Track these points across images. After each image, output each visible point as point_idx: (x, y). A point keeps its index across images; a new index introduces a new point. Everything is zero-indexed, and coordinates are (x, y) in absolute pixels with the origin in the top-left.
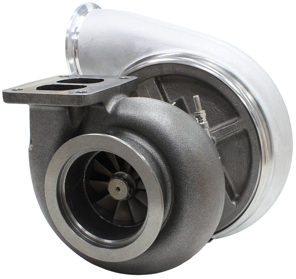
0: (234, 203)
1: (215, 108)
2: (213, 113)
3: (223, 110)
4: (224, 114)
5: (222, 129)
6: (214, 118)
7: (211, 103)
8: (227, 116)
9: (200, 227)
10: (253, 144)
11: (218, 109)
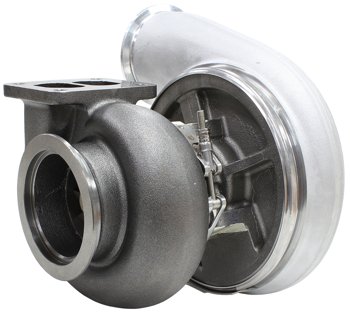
0: (256, 250)
1: (253, 133)
2: (251, 139)
3: (260, 136)
4: (261, 141)
5: (250, 158)
6: (251, 144)
7: (250, 126)
8: (264, 144)
9: (153, 260)
10: (278, 180)
11: (256, 134)
